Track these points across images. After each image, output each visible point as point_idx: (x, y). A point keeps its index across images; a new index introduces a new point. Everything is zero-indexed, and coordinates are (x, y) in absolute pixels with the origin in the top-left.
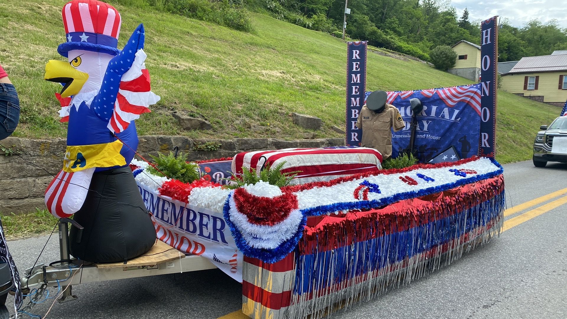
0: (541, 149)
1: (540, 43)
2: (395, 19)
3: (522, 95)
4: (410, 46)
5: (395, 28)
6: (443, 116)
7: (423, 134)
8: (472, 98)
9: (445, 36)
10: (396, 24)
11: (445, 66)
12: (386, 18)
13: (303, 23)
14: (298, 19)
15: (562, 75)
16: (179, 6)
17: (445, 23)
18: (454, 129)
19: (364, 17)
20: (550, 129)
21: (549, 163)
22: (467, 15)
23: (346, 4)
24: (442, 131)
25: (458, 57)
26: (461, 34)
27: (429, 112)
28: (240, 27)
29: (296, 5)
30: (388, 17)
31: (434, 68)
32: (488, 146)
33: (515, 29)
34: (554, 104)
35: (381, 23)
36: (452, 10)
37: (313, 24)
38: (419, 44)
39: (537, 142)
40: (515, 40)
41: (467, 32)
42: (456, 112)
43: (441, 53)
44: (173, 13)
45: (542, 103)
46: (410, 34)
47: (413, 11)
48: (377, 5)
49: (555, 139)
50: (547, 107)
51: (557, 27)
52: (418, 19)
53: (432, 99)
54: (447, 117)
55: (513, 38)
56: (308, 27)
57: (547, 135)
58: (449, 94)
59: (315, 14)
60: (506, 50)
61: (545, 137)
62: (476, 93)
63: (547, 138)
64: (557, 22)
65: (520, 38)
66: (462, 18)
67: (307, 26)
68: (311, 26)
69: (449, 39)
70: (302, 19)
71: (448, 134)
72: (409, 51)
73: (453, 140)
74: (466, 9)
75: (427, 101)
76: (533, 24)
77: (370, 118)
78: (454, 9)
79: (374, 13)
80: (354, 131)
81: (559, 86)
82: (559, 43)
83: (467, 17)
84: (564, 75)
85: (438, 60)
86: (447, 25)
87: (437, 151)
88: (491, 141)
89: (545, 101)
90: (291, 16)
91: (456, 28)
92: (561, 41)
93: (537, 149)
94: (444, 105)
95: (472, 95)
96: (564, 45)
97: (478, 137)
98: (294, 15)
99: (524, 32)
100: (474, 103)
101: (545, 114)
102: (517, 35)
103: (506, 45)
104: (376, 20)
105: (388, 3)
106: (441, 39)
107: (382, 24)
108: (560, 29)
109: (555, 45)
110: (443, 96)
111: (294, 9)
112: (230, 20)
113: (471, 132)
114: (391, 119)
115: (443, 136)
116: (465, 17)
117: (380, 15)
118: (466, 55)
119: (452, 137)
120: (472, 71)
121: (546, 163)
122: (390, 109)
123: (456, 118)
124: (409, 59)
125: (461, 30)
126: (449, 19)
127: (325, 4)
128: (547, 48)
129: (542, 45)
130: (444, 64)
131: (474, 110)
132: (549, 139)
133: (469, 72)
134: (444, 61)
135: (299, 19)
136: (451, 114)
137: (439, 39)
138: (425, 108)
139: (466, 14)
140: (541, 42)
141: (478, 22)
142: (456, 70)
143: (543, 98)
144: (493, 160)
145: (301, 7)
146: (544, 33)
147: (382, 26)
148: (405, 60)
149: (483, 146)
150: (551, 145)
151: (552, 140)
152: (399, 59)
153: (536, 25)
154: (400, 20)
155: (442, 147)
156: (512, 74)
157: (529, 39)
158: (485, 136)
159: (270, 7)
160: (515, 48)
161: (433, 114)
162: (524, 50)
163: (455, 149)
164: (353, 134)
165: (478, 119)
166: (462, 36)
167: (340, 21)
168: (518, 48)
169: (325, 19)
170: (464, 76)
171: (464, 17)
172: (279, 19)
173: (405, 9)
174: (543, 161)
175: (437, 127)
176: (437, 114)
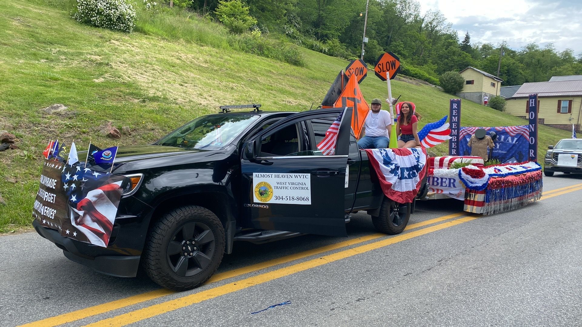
0: (550, 163)
1: (538, 67)
2: (400, 42)
3: (525, 118)
4: (417, 70)
5: (400, 51)
6: (508, 141)
7: (496, 150)
8: (524, 132)
9: (447, 58)
10: (401, 47)
11: (453, 90)
12: (391, 41)
13: (319, 48)
14: (314, 45)
15: (560, 100)
16: (250, 46)
17: (448, 46)
18: (514, 148)
19: (373, 42)
20: (556, 148)
21: (556, 173)
22: (469, 39)
23: (364, 34)
24: (508, 149)
25: (465, 83)
26: (463, 57)
27: (500, 139)
28: (296, 63)
29: (310, 30)
30: (393, 40)
31: (442, 91)
32: (533, 156)
33: (514, 52)
34: (554, 126)
35: (386, 45)
36: (454, 34)
37: (329, 50)
38: (424, 67)
39: (547, 158)
40: (514, 64)
41: (469, 55)
42: (516, 139)
43: (450, 79)
44: (246, 52)
45: (543, 125)
46: (414, 57)
47: (417, 35)
48: (383, 29)
49: (560, 155)
50: (547, 128)
51: (553, 51)
52: (422, 43)
53: (501, 132)
54: (510, 141)
55: (512, 61)
56: (325, 53)
57: (554, 153)
58: (511, 130)
59: (329, 40)
60: (506, 73)
61: (553, 155)
62: (526, 130)
63: (554, 155)
64: (554, 46)
65: (519, 62)
66: (464, 42)
67: (323, 51)
68: (327, 51)
69: (452, 62)
70: (318, 44)
71: (511, 150)
72: (416, 74)
73: (514, 153)
74: (467, 33)
75: (499, 133)
76: (531, 48)
77: (477, 142)
78: (455, 33)
79: (379, 36)
80: (454, 148)
81: (558, 110)
82: (555, 67)
83: (469, 41)
84: (562, 100)
85: (447, 85)
86: (449, 49)
87: (505, 159)
88: (535, 153)
89: (545, 123)
90: (307, 41)
91: (458, 51)
92: (558, 65)
93: (547, 163)
94: (508, 135)
95: (524, 130)
96: (561, 69)
97: (528, 151)
98: (311, 40)
99: (522, 54)
100: (525, 134)
101: (546, 136)
102: (516, 58)
103: (506, 68)
104: (381, 43)
105: (393, 26)
106: (444, 62)
107: (387, 47)
108: (556, 53)
109: (552, 69)
110: (508, 131)
111: (309, 34)
112: (289, 57)
113: (524, 149)
114: (488, 143)
115: (508, 151)
116: (467, 40)
117: (386, 38)
118: (473, 81)
119: (514, 152)
120: (479, 95)
121: (553, 173)
122: (487, 138)
123: (516, 142)
124: (421, 84)
125: (463, 54)
126: (451, 43)
127: (337, 30)
128: (544, 72)
129: (540, 68)
130: (453, 88)
131: (525, 138)
132: (556, 156)
133: (476, 96)
134: (453, 85)
135: (316, 45)
136: (513, 140)
137: (442, 61)
138: (498, 136)
139: (467, 38)
140: (539, 65)
141: (478, 45)
142: (464, 94)
143: (544, 120)
144: (536, 163)
145: (315, 32)
146: (542, 58)
147: (387, 49)
148: (417, 84)
149: (531, 156)
150: (557, 160)
151: (558, 157)
152: (412, 83)
153: (533, 48)
154: (405, 44)
155: (508, 157)
156: (515, 98)
157: (527, 63)
158: (532, 151)
159: (289, 33)
160: (515, 71)
161: (502, 140)
162: (522, 72)
163: (515, 158)
164: (453, 150)
165: (528, 142)
166: (465, 59)
167: (350, 45)
168: (517, 71)
169: (338, 44)
170: (472, 100)
171: (465, 41)
172: (297, 44)
173: (409, 33)
174: (551, 171)
175: (504, 147)
176: (504, 140)
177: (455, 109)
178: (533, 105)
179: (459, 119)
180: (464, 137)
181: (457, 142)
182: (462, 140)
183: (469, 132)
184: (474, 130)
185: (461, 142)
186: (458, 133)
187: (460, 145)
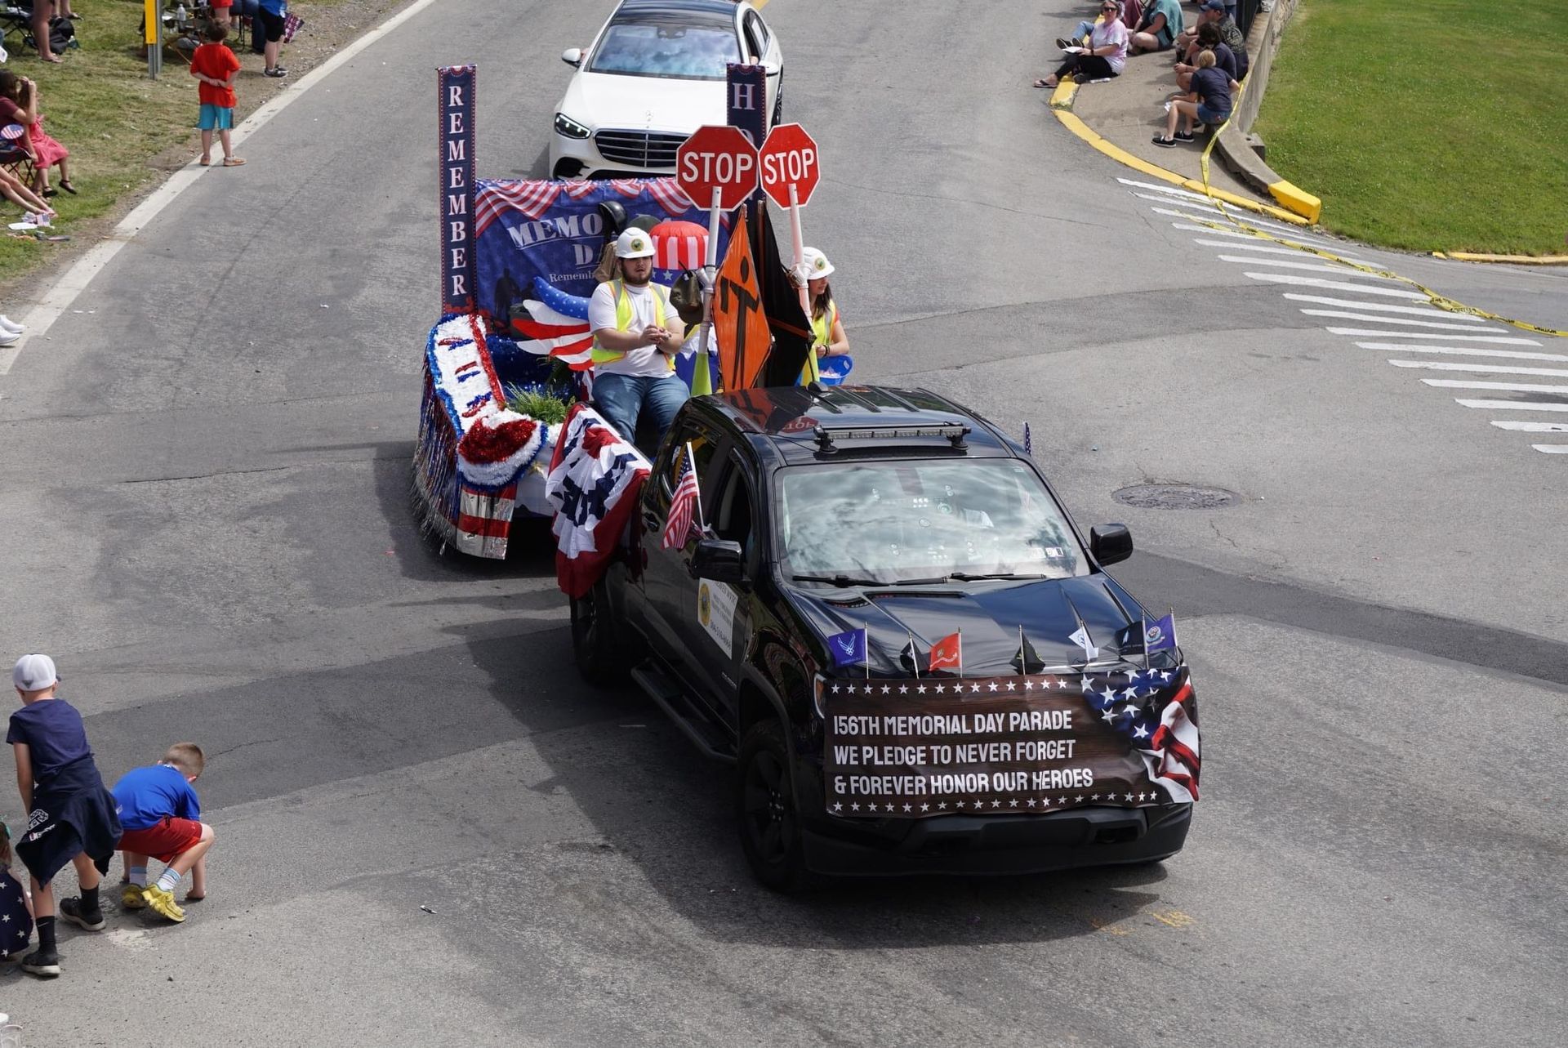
53: (638, 201)
58: (672, 192)
80: (458, 272)
110: (662, 195)
164: (454, 278)
177: (456, 109)
178: (749, 106)
179: (469, 150)
180: (495, 219)
181: (469, 244)
182: (487, 234)
183: (512, 202)
184: (532, 192)
185: (486, 244)
186: (471, 205)
187: (480, 253)
